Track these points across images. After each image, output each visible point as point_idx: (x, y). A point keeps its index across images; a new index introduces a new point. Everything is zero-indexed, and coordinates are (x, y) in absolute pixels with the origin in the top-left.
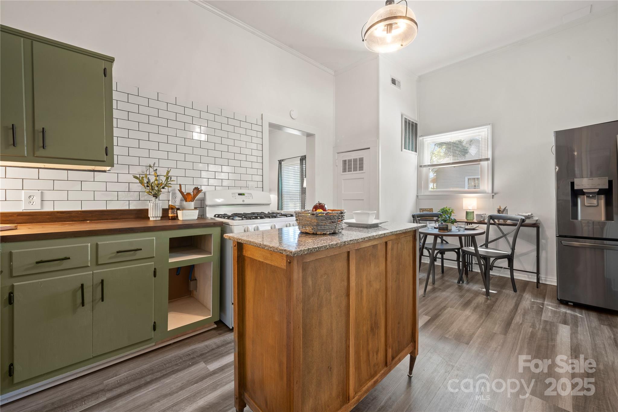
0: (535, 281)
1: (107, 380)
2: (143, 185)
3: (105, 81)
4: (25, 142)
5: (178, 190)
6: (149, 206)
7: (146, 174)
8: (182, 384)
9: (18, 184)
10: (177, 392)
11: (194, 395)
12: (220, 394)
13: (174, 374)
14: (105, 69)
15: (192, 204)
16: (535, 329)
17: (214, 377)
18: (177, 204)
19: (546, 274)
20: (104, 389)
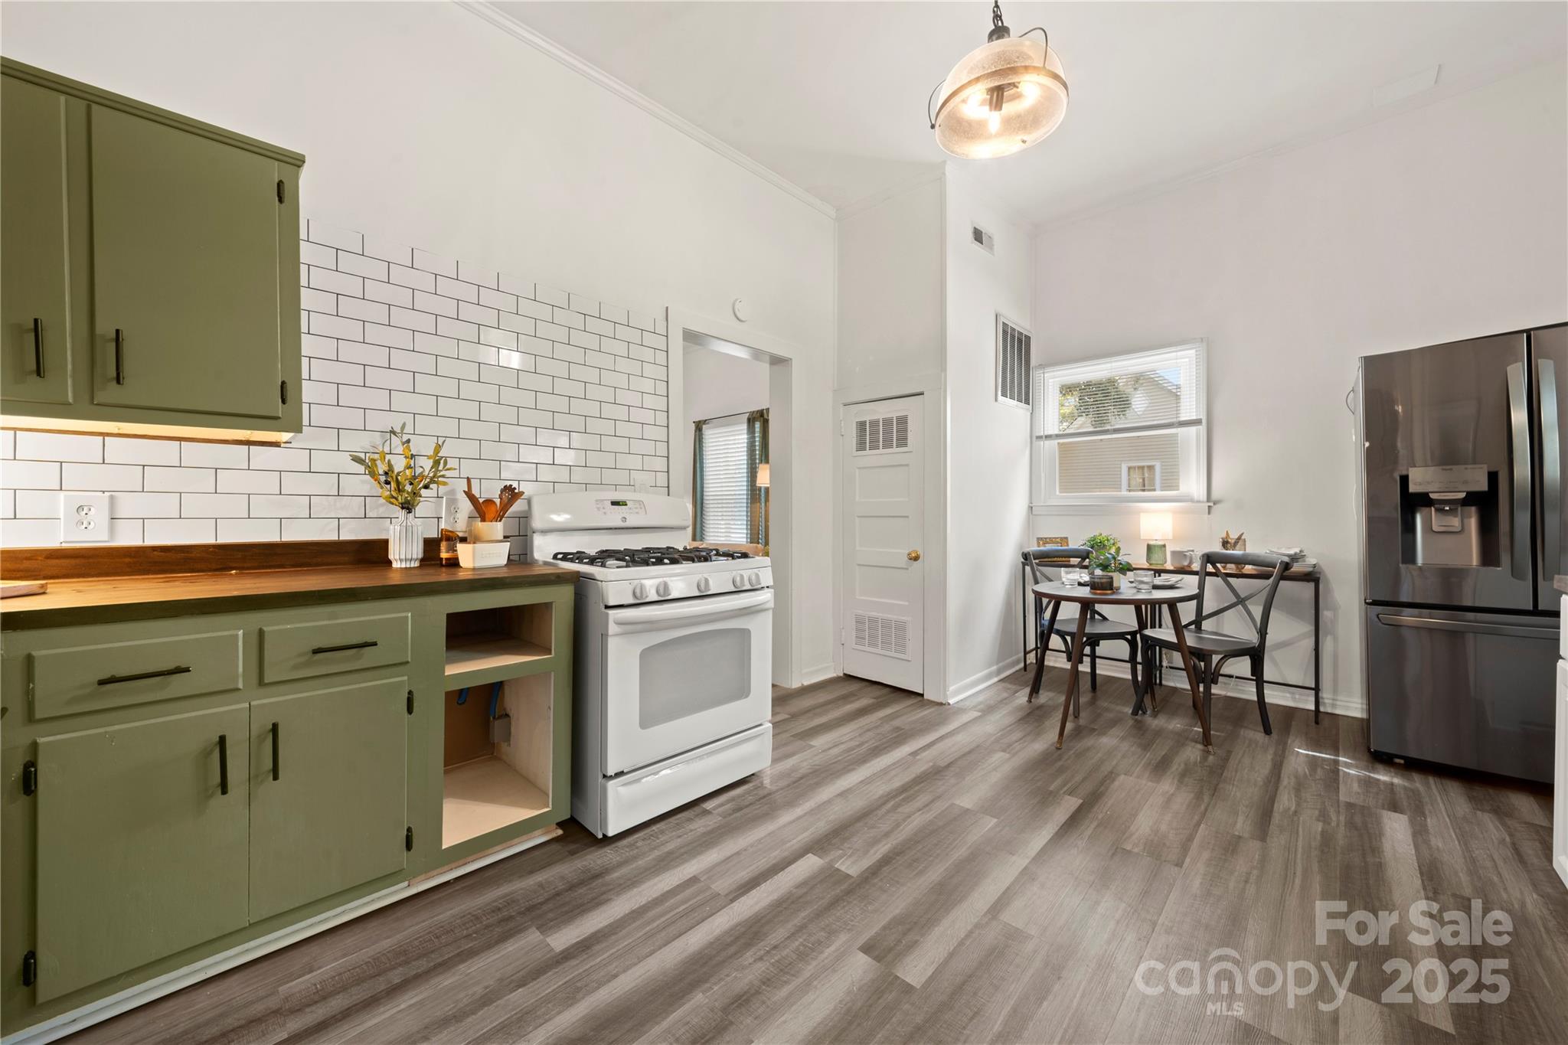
0: (1312, 707)
1: (288, 982)
2: (375, 480)
3: (279, 215)
4: (70, 367)
5: (464, 491)
6: (391, 532)
7: (383, 451)
8: (486, 988)
9: (49, 476)
10: (473, 1012)
11: (519, 1020)
12: (585, 1013)
13: (463, 961)
14: (280, 184)
15: (498, 529)
16: (1329, 824)
17: (566, 969)
18: (460, 527)
19: (1335, 691)
20: (281, 1009)
